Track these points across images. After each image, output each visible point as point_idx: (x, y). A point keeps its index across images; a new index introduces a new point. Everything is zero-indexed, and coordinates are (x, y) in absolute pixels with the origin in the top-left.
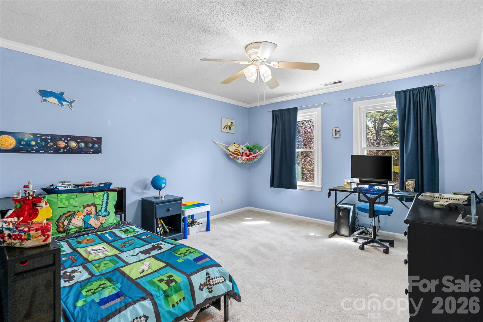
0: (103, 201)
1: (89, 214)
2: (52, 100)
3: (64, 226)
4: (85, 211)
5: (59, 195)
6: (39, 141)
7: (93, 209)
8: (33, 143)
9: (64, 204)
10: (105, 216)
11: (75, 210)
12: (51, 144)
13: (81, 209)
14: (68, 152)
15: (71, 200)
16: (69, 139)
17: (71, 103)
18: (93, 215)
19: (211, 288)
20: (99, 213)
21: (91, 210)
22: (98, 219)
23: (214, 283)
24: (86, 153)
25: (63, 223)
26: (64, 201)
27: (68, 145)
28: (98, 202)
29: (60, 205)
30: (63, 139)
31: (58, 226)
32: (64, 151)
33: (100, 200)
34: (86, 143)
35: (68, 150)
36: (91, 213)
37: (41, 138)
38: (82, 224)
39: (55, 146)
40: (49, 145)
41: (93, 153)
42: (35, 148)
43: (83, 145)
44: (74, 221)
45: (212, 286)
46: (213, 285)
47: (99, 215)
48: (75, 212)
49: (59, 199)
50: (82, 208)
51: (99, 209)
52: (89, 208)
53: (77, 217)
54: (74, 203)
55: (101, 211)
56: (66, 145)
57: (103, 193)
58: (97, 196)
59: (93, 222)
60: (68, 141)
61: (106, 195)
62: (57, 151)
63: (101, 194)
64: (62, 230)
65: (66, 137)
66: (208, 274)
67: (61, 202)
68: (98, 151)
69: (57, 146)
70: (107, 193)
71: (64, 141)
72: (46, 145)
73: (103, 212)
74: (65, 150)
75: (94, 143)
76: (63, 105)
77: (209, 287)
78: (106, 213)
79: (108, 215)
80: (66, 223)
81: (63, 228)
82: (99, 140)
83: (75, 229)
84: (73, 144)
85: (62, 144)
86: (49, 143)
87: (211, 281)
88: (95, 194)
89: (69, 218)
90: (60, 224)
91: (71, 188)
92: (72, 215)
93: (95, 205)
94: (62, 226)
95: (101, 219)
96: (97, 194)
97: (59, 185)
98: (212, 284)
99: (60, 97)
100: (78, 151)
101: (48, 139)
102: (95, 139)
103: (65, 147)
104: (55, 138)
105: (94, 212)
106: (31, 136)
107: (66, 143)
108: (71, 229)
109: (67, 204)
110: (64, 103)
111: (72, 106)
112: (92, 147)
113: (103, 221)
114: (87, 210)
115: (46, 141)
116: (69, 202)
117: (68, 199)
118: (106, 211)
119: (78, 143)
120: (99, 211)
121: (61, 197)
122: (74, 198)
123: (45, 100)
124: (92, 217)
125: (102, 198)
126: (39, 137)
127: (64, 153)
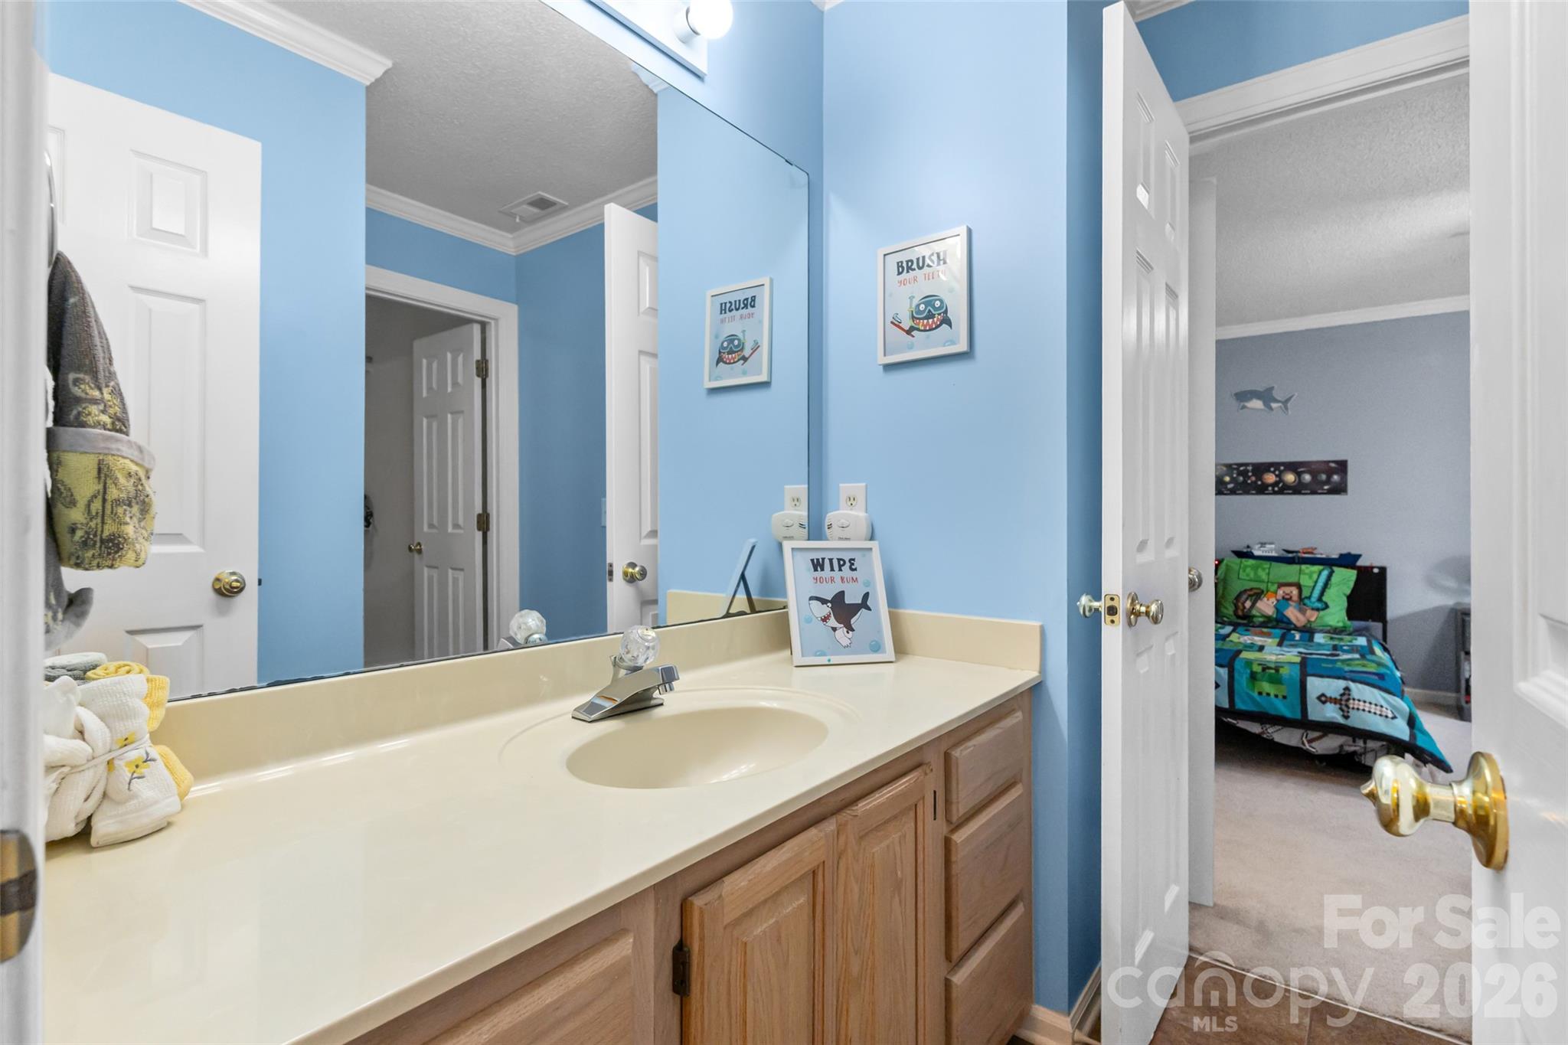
0: (1316, 582)
1: (1287, 599)
2: (1256, 404)
3: (1244, 608)
4: (1280, 592)
5: (1243, 560)
6: (1235, 475)
7: (1295, 592)
8: (1227, 479)
9: (1248, 575)
10: (1318, 610)
11: (1263, 586)
12: (1253, 479)
13: (1273, 588)
14: (1281, 492)
15: (1260, 570)
16: (1282, 468)
17: (1286, 402)
18: (1293, 601)
19: (1348, 712)
20: (1306, 601)
21: (1292, 592)
22: (1303, 612)
23: (1356, 707)
24: (1314, 492)
25: (1243, 604)
26: (1248, 570)
27: (1280, 478)
28: (1306, 581)
29: (1242, 575)
30: (1272, 469)
31: (1236, 607)
32: (1273, 490)
33: (1310, 577)
34: (1314, 474)
35: (1282, 489)
36: (1290, 599)
37: (1237, 469)
38: (1273, 614)
39: (1259, 483)
40: (1249, 481)
41: (1331, 492)
42: (1230, 486)
43: (1307, 478)
44: (1259, 604)
45: (1350, 710)
46: (1353, 708)
47: (1304, 604)
48: (1263, 592)
49: (1242, 566)
50: (1276, 586)
51: (1305, 593)
52: (1287, 590)
53: (1265, 599)
54: (1263, 575)
55: (1309, 598)
56: (1278, 479)
57: (1321, 567)
58: (1307, 571)
59: (1292, 613)
60: (1281, 472)
61: (1325, 573)
62: (1262, 490)
63: (1316, 568)
64: (1240, 613)
65: (1276, 465)
66: (1347, 689)
67: (1244, 571)
68: (1340, 489)
69: (1262, 482)
70: (1331, 568)
71: (1274, 472)
72: (1245, 482)
73: (1314, 603)
74: (1276, 489)
75: (1330, 473)
76: (1271, 409)
77: (1345, 709)
78: (1319, 605)
79: (1323, 609)
80: (1248, 604)
81: (1243, 610)
82: (1342, 466)
83: (1261, 617)
84: (1290, 478)
85: (1270, 478)
86: (1249, 477)
87: (1351, 701)
88: (1304, 567)
89: (1254, 598)
90: (1240, 604)
91: (1274, 554)
92: (1257, 595)
93: (1299, 587)
94: (1241, 607)
95: (1309, 612)
96: (1307, 568)
97: (1257, 547)
98: (1351, 706)
99: (1266, 396)
100: (1297, 489)
101: (1248, 471)
102: (1333, 465)
103: (1276, 484)
104: (1261, 469)
105: (1295, 598)
106: (1225, 469)
107: (1276, 476)
108: (1254, 616)
109: (1252, 575)
110: (1274, 405)
111: (1287, 409)
112: (1328, 481)
113: (1312, 616)
114: (1284, 592)
115: (1244, 474)
116: (1256, 574)
117: (1255, 568)
118: (1320, 599)
119: (1299, 474)
120: (1306, 598)
121: (1245, 563)
122: (1264, 569)
123: (1244, 407)
124: (1291, 605)
125: (1315, 576)
126: (1235, 469)
127: (1275, 493)
